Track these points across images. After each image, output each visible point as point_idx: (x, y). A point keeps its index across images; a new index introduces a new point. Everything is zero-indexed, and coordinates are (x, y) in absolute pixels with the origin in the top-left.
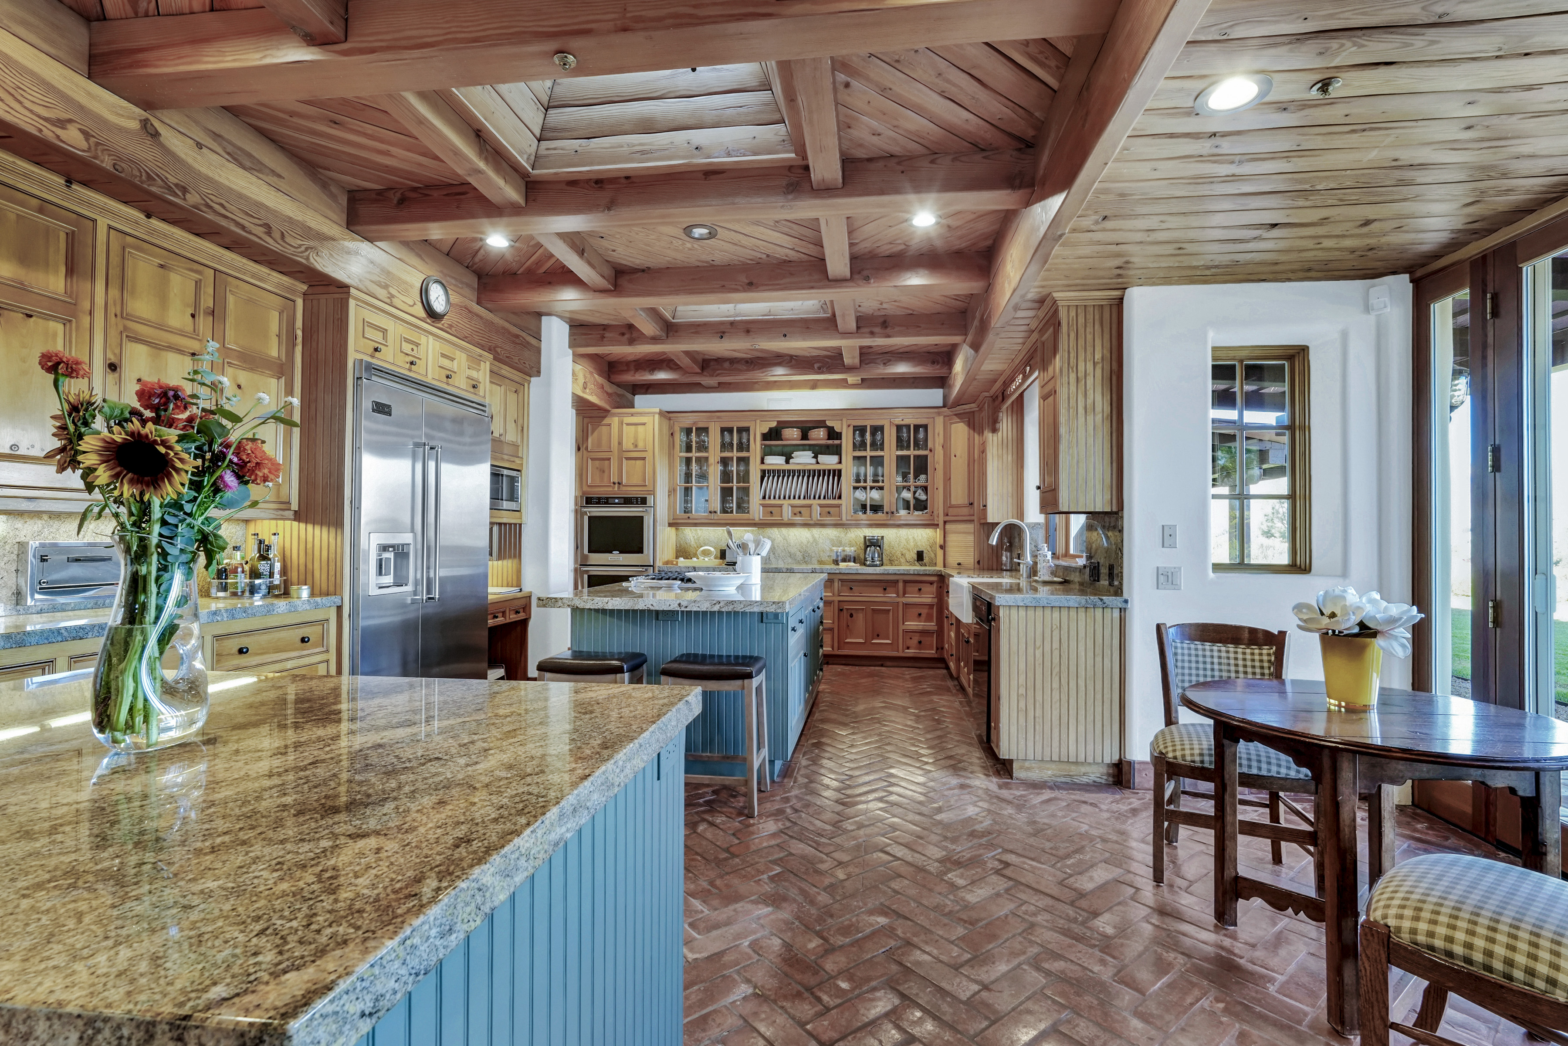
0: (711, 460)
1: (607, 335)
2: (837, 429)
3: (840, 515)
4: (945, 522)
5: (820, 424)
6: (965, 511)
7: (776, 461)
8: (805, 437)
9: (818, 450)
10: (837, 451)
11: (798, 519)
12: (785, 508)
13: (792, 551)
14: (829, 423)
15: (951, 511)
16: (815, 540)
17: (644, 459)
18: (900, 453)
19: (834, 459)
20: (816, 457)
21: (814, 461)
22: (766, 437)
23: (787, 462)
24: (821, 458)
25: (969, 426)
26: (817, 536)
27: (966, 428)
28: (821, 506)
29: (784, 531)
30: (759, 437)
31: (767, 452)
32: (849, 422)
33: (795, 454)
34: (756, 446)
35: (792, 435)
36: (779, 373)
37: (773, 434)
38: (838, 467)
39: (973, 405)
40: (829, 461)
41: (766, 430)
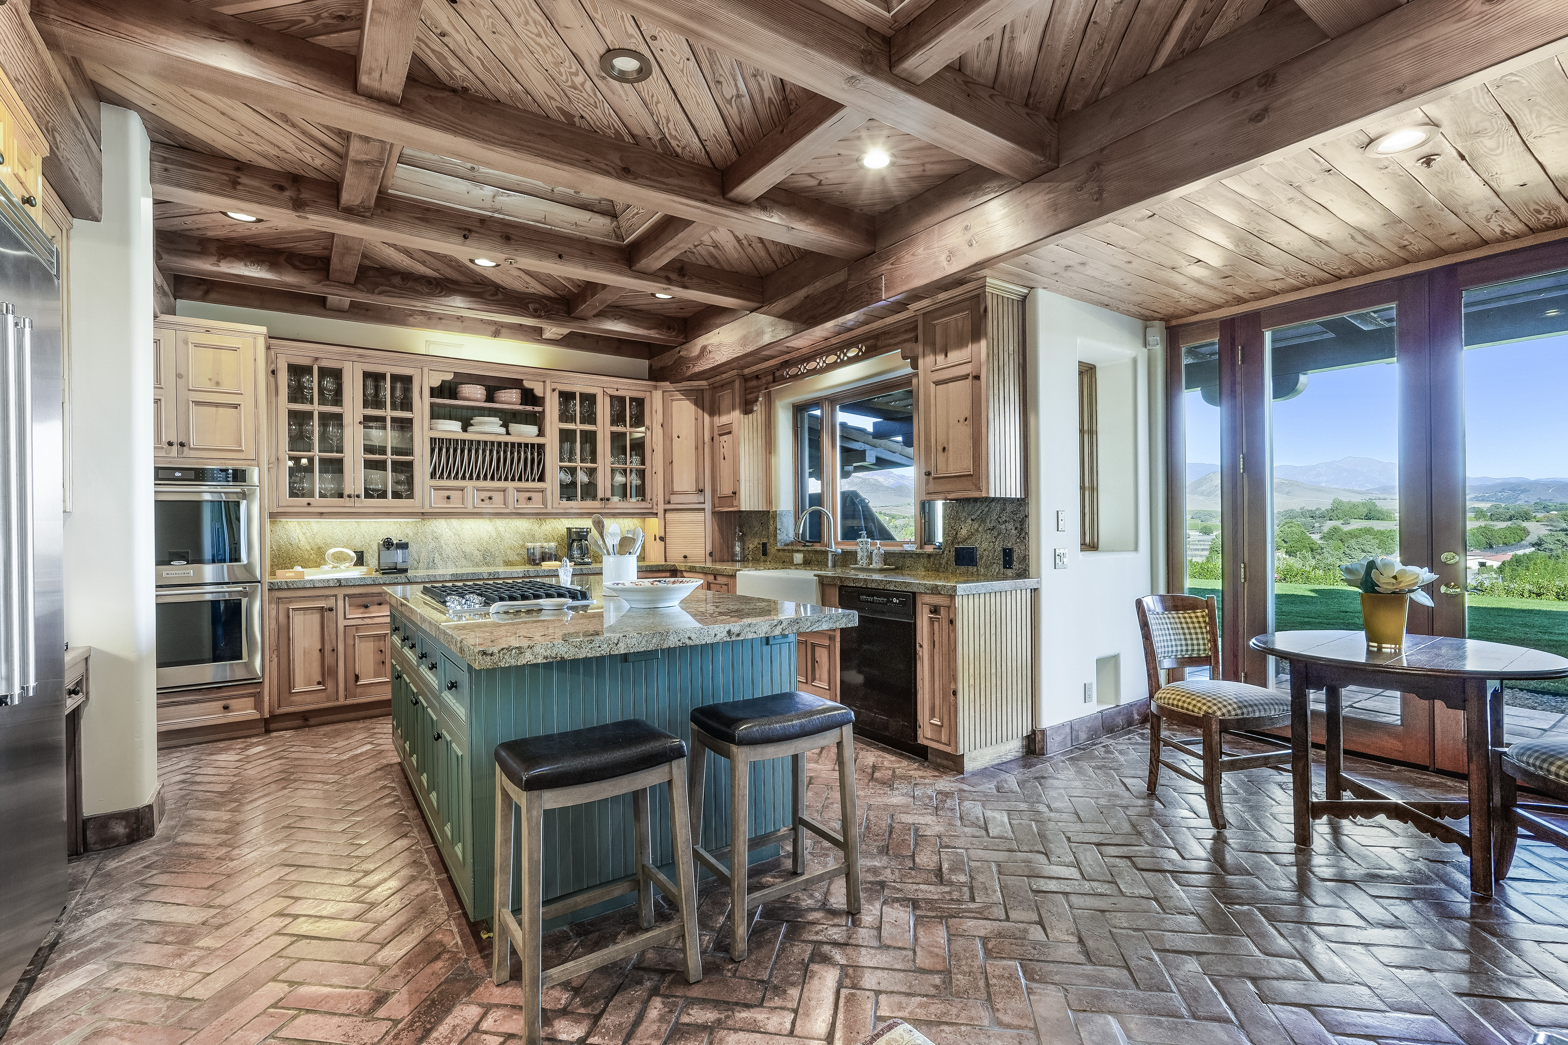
0: (347, 420)
1: (244, 180)
2: (539, 392)
3: (544, 502)
4: (665, 511)
5: (516, 383)
6: (694, 498)
7: (451, 428)
8: (490, 398)
9: (508, 418)
10: (537, 420)
11: (487, 507)
12: (469, 492)
13: (468, 549)
14: (527, 384)
15: (674, 499)
16: (499, 535)
17: (236, 406)
18: (615, 429)
19: (534, 429)
20: (505, 425)
21: (503, 430)
22: (435, 392)
23: (465, 429)
24: (513, 427)
25: (696, 404)
26: (502, 529)
27: (693, 407)
28: (519, 490)
29: (455, 522)
30: (427, 392)
31: (436, 413)
32: (554, 386)
33: (475, 420)
34: (422, 404)
35: (474, 393)
36: (457, 304)
37: (447, 390)
38: (540, 440)
39: (704, 383)
40: (526, 433)
41: (436, 383)
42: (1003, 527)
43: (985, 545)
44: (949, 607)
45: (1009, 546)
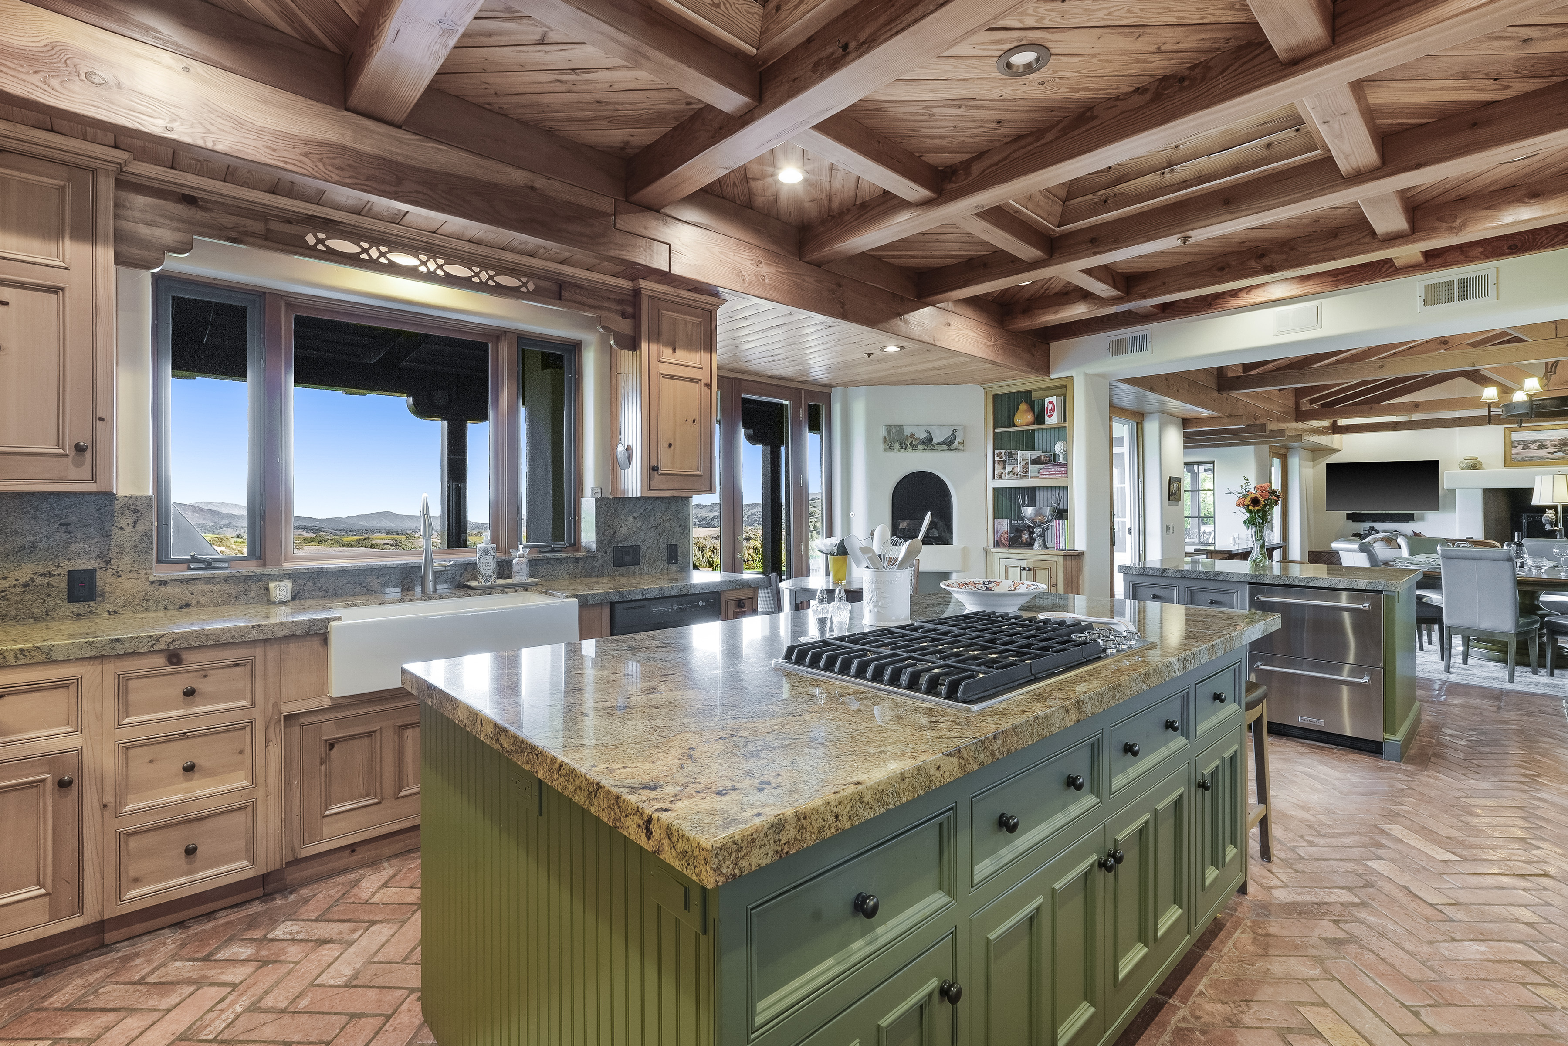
42: (668, 524)
43: (649, 543)
44: (752, 598)
45: (674, 542)
